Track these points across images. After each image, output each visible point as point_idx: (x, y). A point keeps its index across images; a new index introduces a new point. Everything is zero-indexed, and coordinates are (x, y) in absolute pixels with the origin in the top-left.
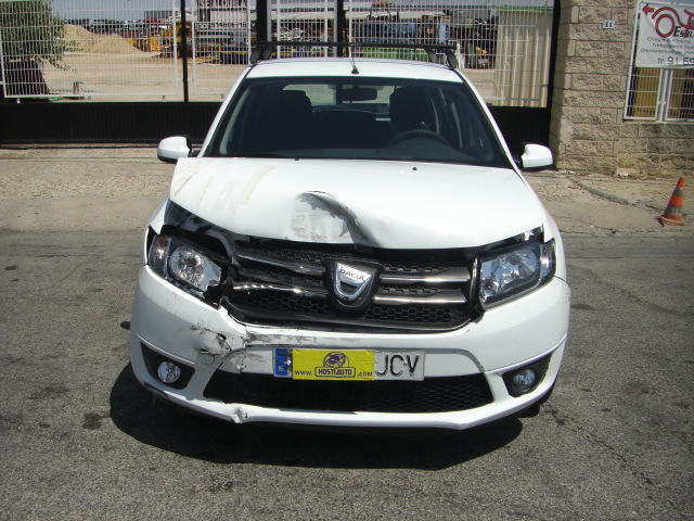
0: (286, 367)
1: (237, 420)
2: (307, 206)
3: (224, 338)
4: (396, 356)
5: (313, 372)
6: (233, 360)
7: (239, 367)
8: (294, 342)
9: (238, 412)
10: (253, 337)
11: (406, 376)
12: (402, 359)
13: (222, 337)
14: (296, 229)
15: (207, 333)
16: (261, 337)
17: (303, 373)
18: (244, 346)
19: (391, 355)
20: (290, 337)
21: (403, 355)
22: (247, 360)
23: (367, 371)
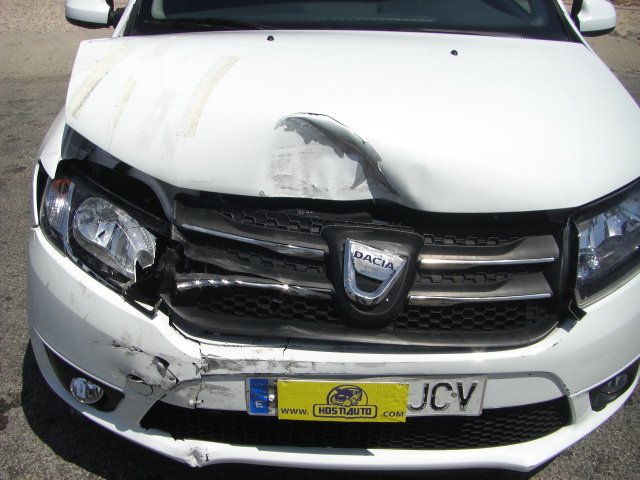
0: (267, 403)
1: (193, 463)
2: (295, 137)
3: (166, 364)
4: (440, 385)
5: (310, 411)
6: (182, 393)
7: (192, 402)
8: (279, 370)
9: (196, 453)
10: (213, 363)
11: (454, 410)
12: (450, 388)
13: (163, 363)
14: (277, 178)
15: (139, 355)
16: (225, 363)
17: (294, 411)
18: (199, 376)
19: (432, 383)
20: (272, 363)
21: (453, 383)
22: (205, 393)
23: (396, 410)
